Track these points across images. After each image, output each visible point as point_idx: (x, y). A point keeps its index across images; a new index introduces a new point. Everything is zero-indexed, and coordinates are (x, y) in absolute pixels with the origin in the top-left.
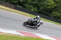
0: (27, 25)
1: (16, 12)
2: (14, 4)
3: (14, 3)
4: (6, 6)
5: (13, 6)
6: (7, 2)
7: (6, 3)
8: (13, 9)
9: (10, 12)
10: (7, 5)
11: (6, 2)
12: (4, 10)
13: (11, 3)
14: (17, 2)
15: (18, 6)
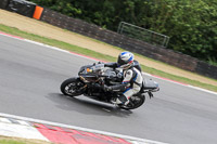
0: (82, 97)
1: (203, 85)
2: (198, 55)
3: (198, 52)
4: (170, 64)
5: (195, 61)
6: (172, 48)
7: (170, 51)
8: (193, 72)
9: (185, 83)
10: (172, 58)
11: (169, 47)
12: (161, 76)
13: (188, 52)
14: (207, 49)
15: (211, 63)
